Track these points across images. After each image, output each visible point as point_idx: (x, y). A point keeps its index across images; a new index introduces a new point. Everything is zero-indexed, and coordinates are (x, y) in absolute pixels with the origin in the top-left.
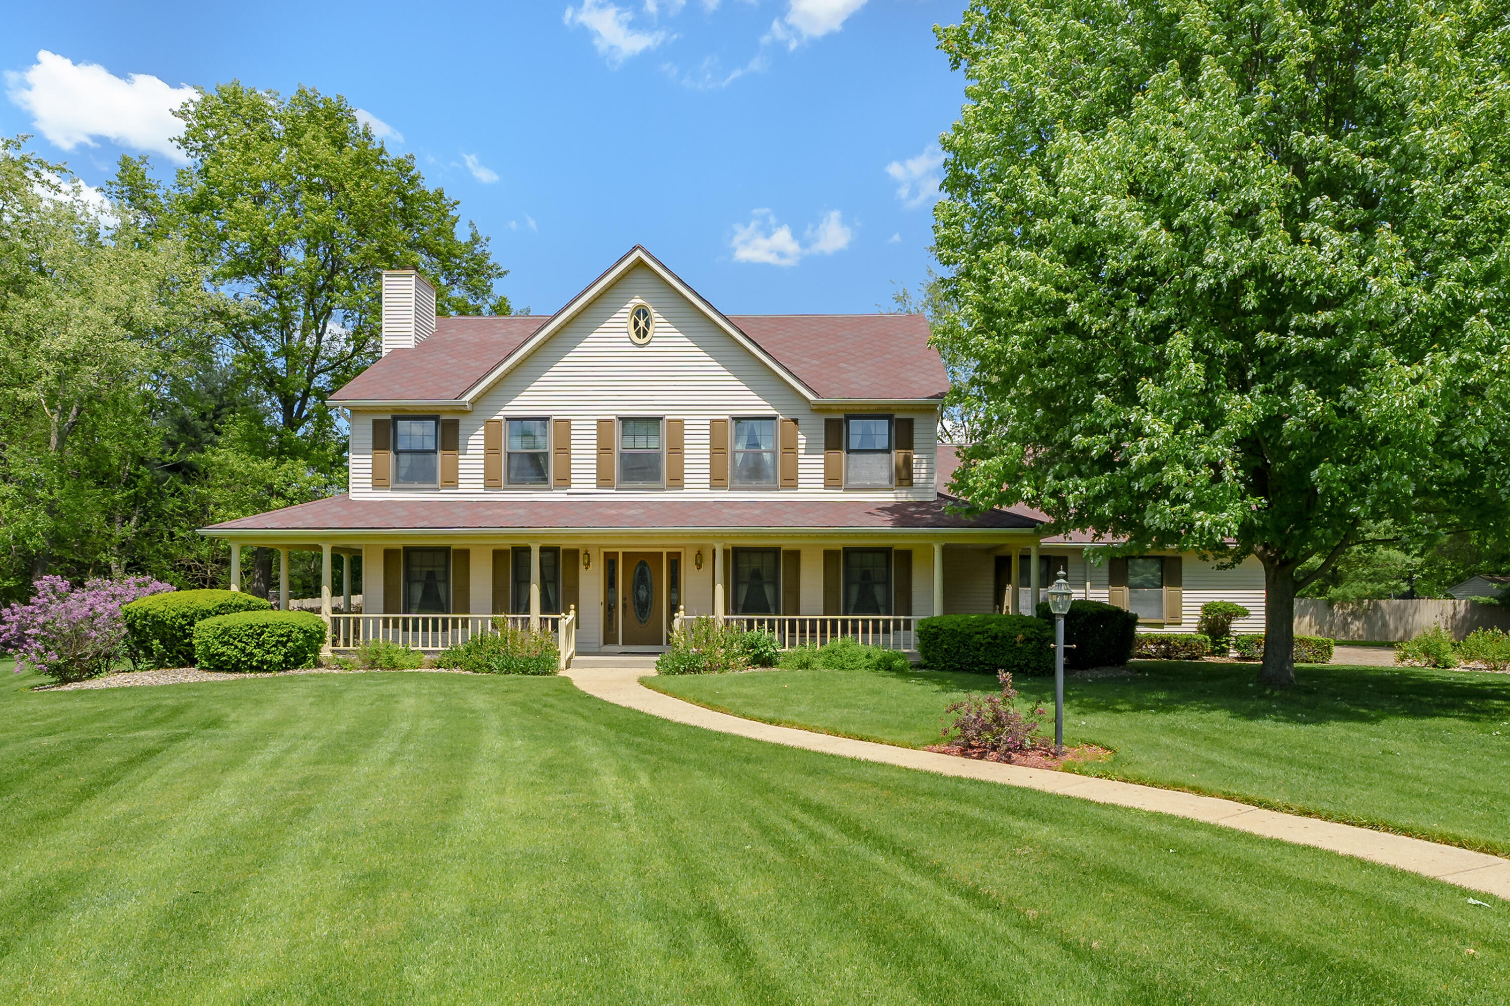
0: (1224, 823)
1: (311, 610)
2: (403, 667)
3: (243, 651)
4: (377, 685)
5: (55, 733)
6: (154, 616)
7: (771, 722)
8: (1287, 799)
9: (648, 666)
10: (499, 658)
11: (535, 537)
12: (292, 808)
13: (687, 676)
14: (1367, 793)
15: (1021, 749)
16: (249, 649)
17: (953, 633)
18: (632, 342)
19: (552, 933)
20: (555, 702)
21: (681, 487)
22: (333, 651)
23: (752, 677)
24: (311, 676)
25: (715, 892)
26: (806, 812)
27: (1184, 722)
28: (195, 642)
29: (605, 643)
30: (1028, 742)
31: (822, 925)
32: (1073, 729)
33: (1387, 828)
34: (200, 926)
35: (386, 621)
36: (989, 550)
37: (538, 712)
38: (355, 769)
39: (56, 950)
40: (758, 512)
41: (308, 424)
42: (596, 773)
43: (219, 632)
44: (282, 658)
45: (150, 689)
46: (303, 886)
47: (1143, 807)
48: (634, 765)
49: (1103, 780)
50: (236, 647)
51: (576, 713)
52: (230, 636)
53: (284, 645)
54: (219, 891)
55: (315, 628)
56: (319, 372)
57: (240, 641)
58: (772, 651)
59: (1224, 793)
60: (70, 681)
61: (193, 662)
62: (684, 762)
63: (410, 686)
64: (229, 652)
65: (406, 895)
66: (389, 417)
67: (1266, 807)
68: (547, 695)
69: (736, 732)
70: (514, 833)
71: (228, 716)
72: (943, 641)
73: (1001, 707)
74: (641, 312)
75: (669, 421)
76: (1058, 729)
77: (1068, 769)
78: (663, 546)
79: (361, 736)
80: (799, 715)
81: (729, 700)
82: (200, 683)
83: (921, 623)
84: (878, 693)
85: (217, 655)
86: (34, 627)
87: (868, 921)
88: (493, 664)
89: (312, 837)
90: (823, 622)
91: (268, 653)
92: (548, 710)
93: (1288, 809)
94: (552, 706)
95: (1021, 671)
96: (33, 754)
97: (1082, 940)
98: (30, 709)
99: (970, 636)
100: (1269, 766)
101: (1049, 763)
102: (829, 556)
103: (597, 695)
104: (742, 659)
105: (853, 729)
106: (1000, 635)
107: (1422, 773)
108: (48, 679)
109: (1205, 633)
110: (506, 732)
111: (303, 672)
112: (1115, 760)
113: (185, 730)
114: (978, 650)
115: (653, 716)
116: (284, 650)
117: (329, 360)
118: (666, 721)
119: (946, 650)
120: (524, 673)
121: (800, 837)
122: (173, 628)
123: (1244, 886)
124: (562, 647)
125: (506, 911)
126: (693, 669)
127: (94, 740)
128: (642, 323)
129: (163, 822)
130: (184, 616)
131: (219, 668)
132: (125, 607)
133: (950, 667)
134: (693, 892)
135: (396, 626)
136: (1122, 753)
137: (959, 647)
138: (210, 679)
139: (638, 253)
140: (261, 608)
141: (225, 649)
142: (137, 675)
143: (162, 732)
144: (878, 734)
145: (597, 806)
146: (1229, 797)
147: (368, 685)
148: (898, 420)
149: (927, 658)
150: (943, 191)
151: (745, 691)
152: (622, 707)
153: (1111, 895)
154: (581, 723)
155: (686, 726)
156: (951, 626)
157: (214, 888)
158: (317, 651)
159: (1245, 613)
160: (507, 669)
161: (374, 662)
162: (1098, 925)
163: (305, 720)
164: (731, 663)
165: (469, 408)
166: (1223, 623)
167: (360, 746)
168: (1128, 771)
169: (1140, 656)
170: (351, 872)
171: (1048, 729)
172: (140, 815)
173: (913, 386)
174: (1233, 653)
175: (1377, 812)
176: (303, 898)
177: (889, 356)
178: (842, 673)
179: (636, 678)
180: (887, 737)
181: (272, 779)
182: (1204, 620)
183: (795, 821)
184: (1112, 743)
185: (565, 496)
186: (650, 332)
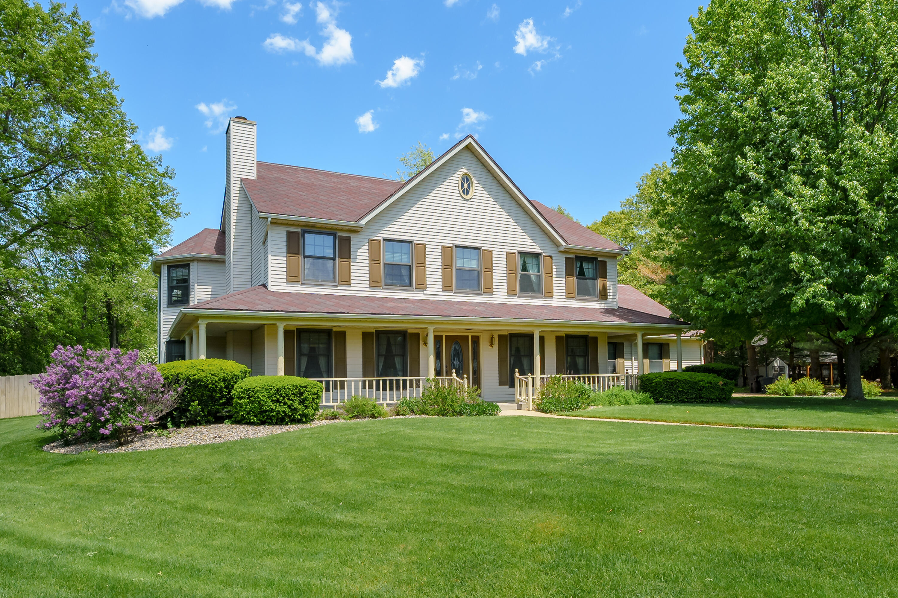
3: (289, 407)
11: (431, 323)
18: (462, 197)
21: (491, 293)
35: (364, 382)
50: (285, 404)
52: (281, 395)
57: (289, 399)
64: (279, 408)
66: (299, 230)
74: (466, 178)
75: (485, 250)
78: (469, 331)
85: (267, 411)
99: (696, 383)
102: (558, 339)
106: (712, 382)
114: (701, 390)
122: (214, 390)
128: (466, 186)
130: (224, 380)
135: (371, 387)
139: (470, 140)
141: (275, 406)
148: (599, 261)
165: (361, 229)
185: (423, 295)
186: (471, 192)
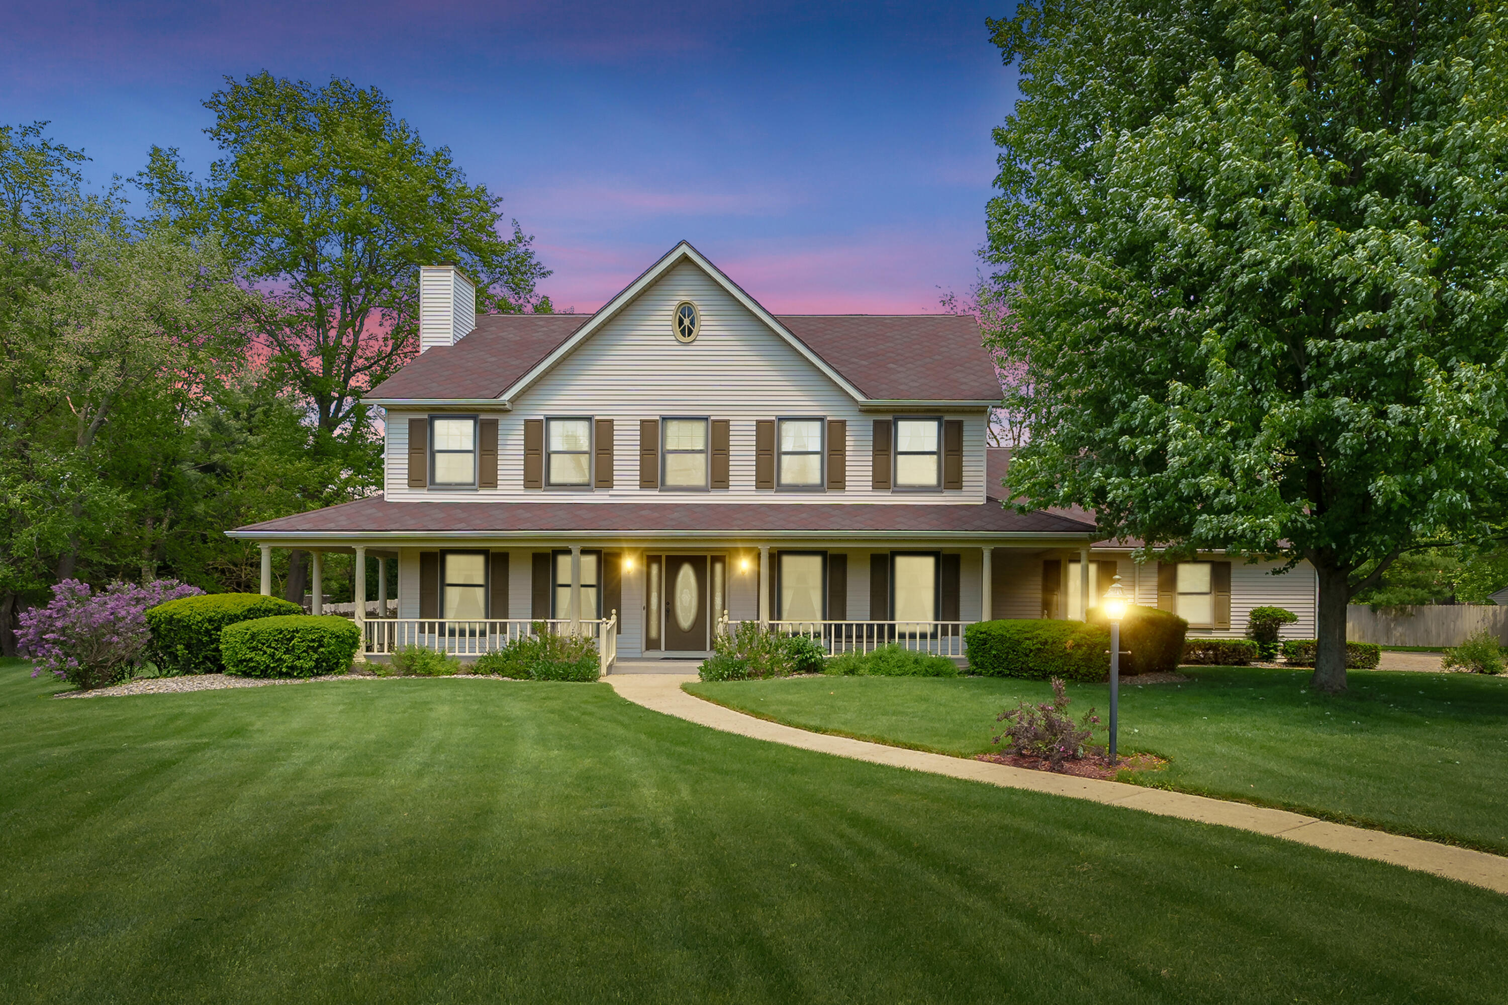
0: (1287, 836)
1: (345, 615)
2: (439, 673)
3: (272, 656)
4: (410, 692)
5: (69, 743)
6: (179, 621)
7: (817, 730)
8: (1349, 811)
9: (690, 671)
10: (538, 664)
11: (577, 540)
12: (310, 824)
13: (731, 682)
14: (1431, 804)
15: (1074, 758)
16: (278, 655)
17: (1002, 639)
18: (677, 340)
19: (582, 964)
20: (595, 710)
21: (727, 487)
22: (365, 656)
23: (797, 684)
24: (343, 682)
25: (758, 915)
26: (854, 826)
27: (1238, 731)
28: (221, 647)
29: (647, 649)
30: (1081, 751)
31: (873, 952)
32: (1126, 736)
33: (1453, 840)
34: (199, 958)
35: (422, 625)
36: (1037, 554)
37: (577, 720)
38: (381, 781)
39: (36, 986)
40: (804, 515)
41: (347, 425)
42: (635, 785)
43: (247, 637)
44: (313, 664)
45: (174, 695)
46: (315, 911)
47: (1202, 820)
48: (674, 776)
49: (1160, 791)
50: (265, 653)
51: (616, 721)
52: (259, 641)
53: (315, 650)
54: (223, 918)
55: (347, 633)
56: (356, 371)
57: (269, 647)
58: (818, 656)
59: (1284, 804)
60: (92, 688)
61: (220, 669)
62: (727, 773)
63: (445, 693)
64: (258, 658)
65: (427, 921)
66: (426, 417)
67: (1327, 819)
68: (586, 702)
69: (781, 740)
70: (546, 851)
71: (252, 724)
72: (991, 647)
73: (1055, 716)
74: (686, 310)
75: (715, 420)
76: (1113, 737)
77: (1123, 779)
78: (707, 549)
79: (390, 746)
80: (844, 723)
81: (774, 707)
82: (227, 690)
83: (968, 629)
84: (926, 700)
85: (245, 660)
86: (53, 632)
87: (921, 947)
88: (531, 670)
89: (329, 856)
90: (870, 627)
91: (299, 659)
92: (587, 718)
93: (1349, 821)
94: (591, 714)
95: (1071, 677)
96: (41, 766)
97: (1151, 967)
98: (45, 717)
99: (1019, 642)
100: (1328, 776)
101: (1103, 772)
102: (877, 560)
103: (639, 702)
104: (788, 665)
105: (901, 737)
106: (1050, 641)
107: (1485, 783)
108: (68, 685)
109: (1253, 638)
110: (542, 741)
111: (335, 678)
112: (1171, 770)
113: (205, 740)
114: (1027, 656)
115: (695, 724)
116: (316, 656)
117: (366, 359)
118: (709, 729)
119: (995, 656)
120: (563, 679)
121: (847, 853)
122: (199, 633)
123: (1314, 906)
124: (603, 653)
125: (532, 939)
126: (736, 673)
127: (107, 751)
128: (687, 322)
129: (170, 840)
130: (210, 620)
131: (247, 675)
132: (149, 611)
133: (999, 673)
134: (735, 916)
135: (432, 631)
136: (1178, 761)
137: (1008, 653)
138: (238, 685)
139: (684, 249)
140: (289, 612)
141: (253, 655)
142: (162, 681)
143: (181, 741)
144: (927, 743)
145: (634, 820)
146: (1288, 808)
147: (402, 692)
148: (947, 422)
149: (976, 664)
150: (997, 186)
151: (790, 697)
152: (663, 715)
153: (1177, 916)
154: (621, 731)
155: (729, 735)
156: (1001, 632)
157: (218, 914)
158: (350, 656)
159: (1293, 619)
160: (547, 676)
161: (408, 668)
162: (1166, 950)
163: (333, 729)
164: (776, 669)
165: (508, 406)
166: (1271, 628)
167: (388, 756)
168: (1184, 782)
169: (1187, 662)
170: (368, 895)
171: (1101, 737)
172: (146, 833)
173: (963, 387)
174: (1281, 659)
175: (1443, 824)
176: (314, 925)
177: (937, 357)
178: (889, 679)
179: (679, 684)
180: (936, 746)
181: (292, 793)
182: (1253, 626)
183: (842, 836)
184: (1166, 751)
185: (608, 497)
186: (695, 331)
